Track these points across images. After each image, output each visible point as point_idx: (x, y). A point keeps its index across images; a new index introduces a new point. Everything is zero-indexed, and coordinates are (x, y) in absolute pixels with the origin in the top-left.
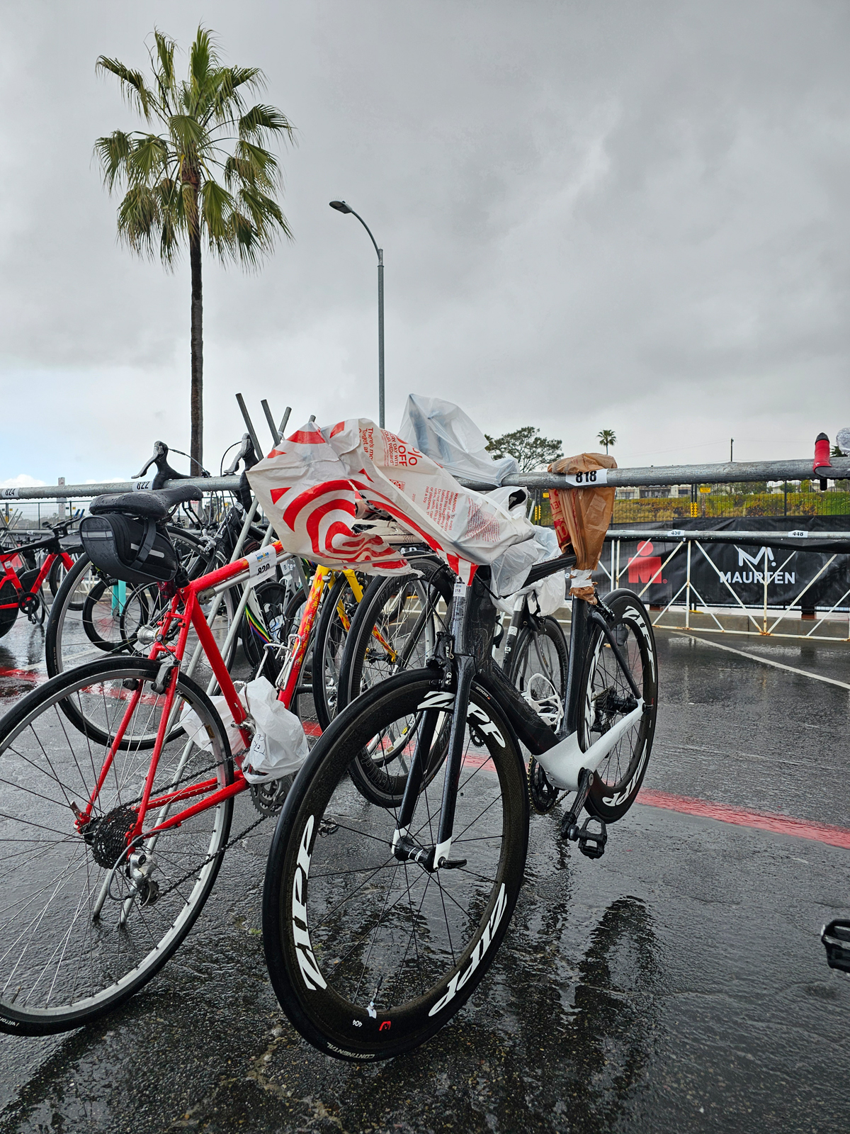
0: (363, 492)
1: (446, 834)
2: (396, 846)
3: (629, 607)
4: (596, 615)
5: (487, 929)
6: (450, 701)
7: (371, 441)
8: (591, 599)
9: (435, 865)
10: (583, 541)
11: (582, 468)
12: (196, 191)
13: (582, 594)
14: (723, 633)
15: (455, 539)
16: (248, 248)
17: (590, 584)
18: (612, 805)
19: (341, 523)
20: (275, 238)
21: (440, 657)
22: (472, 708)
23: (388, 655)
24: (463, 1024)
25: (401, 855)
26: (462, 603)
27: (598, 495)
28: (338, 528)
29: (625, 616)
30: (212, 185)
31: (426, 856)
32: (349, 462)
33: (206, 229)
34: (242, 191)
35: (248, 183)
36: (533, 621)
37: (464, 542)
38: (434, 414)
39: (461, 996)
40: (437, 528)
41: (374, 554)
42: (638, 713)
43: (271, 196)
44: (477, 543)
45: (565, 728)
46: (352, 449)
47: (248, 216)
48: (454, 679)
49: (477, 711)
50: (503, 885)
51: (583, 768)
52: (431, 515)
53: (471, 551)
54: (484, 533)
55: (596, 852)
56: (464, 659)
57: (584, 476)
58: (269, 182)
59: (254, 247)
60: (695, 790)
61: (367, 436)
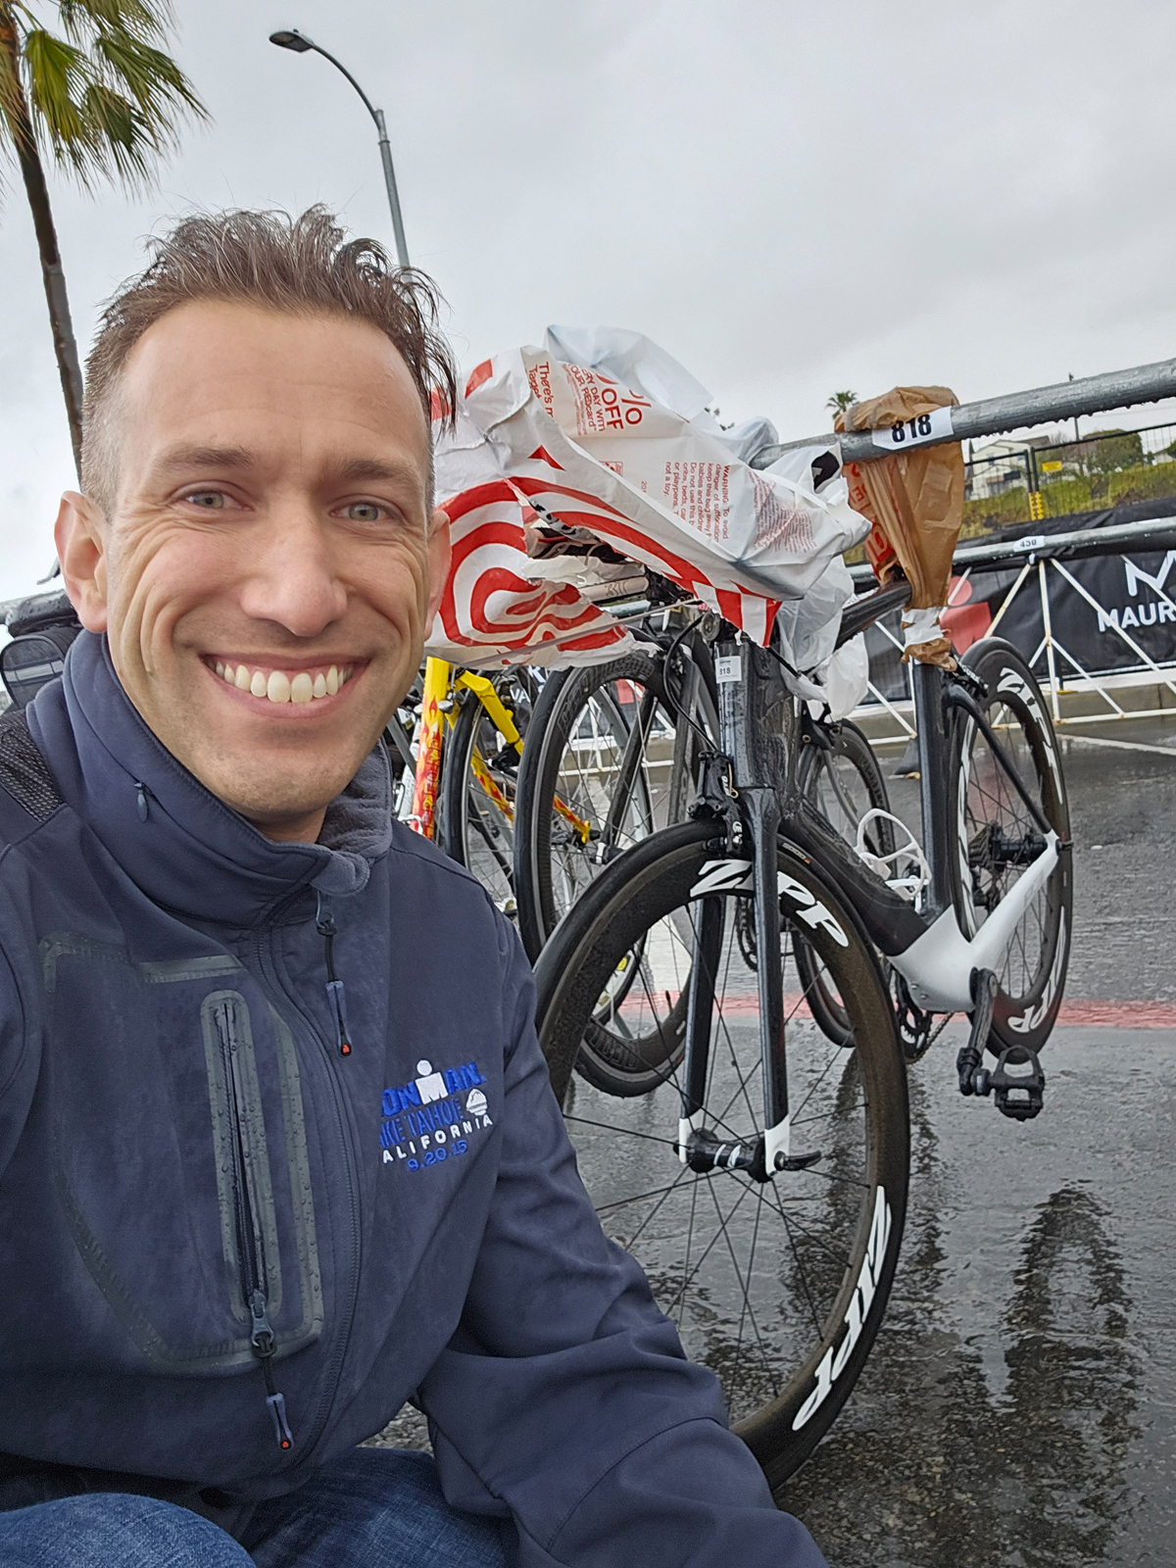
0: (540, 498)
1: (778, 1110)
2: (688, 1148)
3: (1005, 671)
4: (956, 690)
5: (866, 1269)
6: (744, 875)
7: (547, 391)
8: (946, 661)
9: (770, 1168)
10: (918, 554)
11: (901, 412)
12: (13, 56)
13: (929, 653)
14: (1122, 720)
15: (737, 555)
16: (130, 150)
17: (937, 634)
18: (1024, 1029)
19: (500, 570)
20: (179, 122)
21: (714, 797)
22: (784, 882)
23: (575, 832)
24: (852, 1435)
25: (700, 1163)
26: (735, 693)
27: (936, 462)
28: (493, 580)
29: (1002, 687)
30: (41, 37)
31: (750, 1156)
32: (508, 440)
33: (42, 124)
34: (99, 42)
35: (106, 25)
36: (820, 732)
37: (755, 558)
38: (602, 356)
39: (842, 1386)
40: (701, 537)
41: (563, 624)
42: (1048, 859)
43: (155, 43)
44: (777, 558)
45: (932, 904)
46: (514, 409)
47: (122, 90)
48: (747, 834)
49: (792, 888)
50: (881, 1190)
51: (974, 969)
52: (683, 516)
53: (769, 573)
54: (786, 535)
55: (1030, 1108)
56: (756, 794)
57: (907, 429)
58: (149, 18)
59: (140, 146)
60: (1145, 988)
61: (539, 381)
